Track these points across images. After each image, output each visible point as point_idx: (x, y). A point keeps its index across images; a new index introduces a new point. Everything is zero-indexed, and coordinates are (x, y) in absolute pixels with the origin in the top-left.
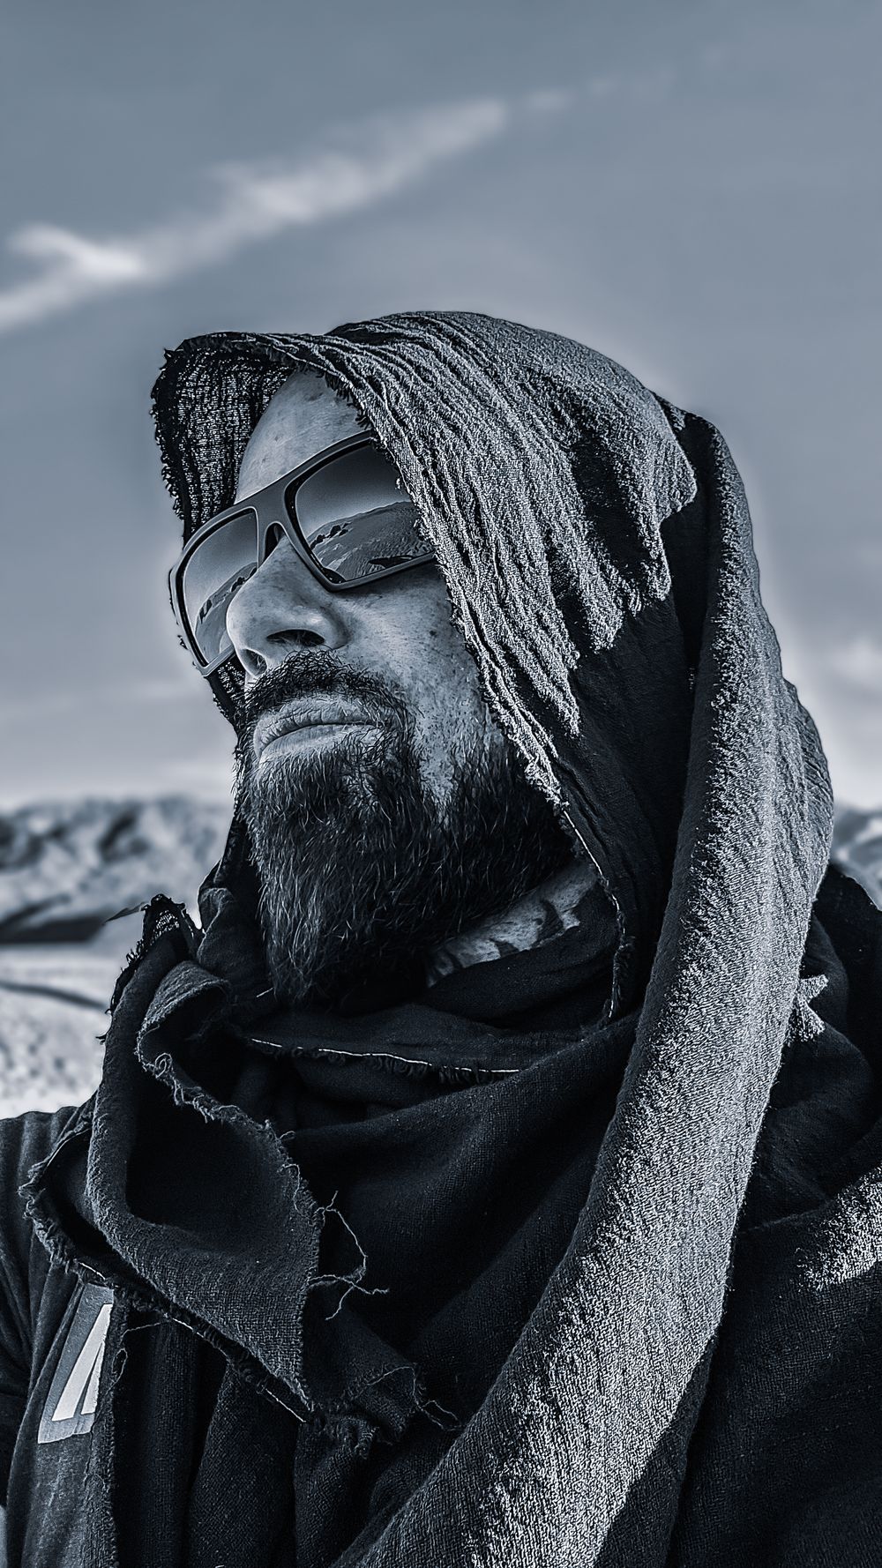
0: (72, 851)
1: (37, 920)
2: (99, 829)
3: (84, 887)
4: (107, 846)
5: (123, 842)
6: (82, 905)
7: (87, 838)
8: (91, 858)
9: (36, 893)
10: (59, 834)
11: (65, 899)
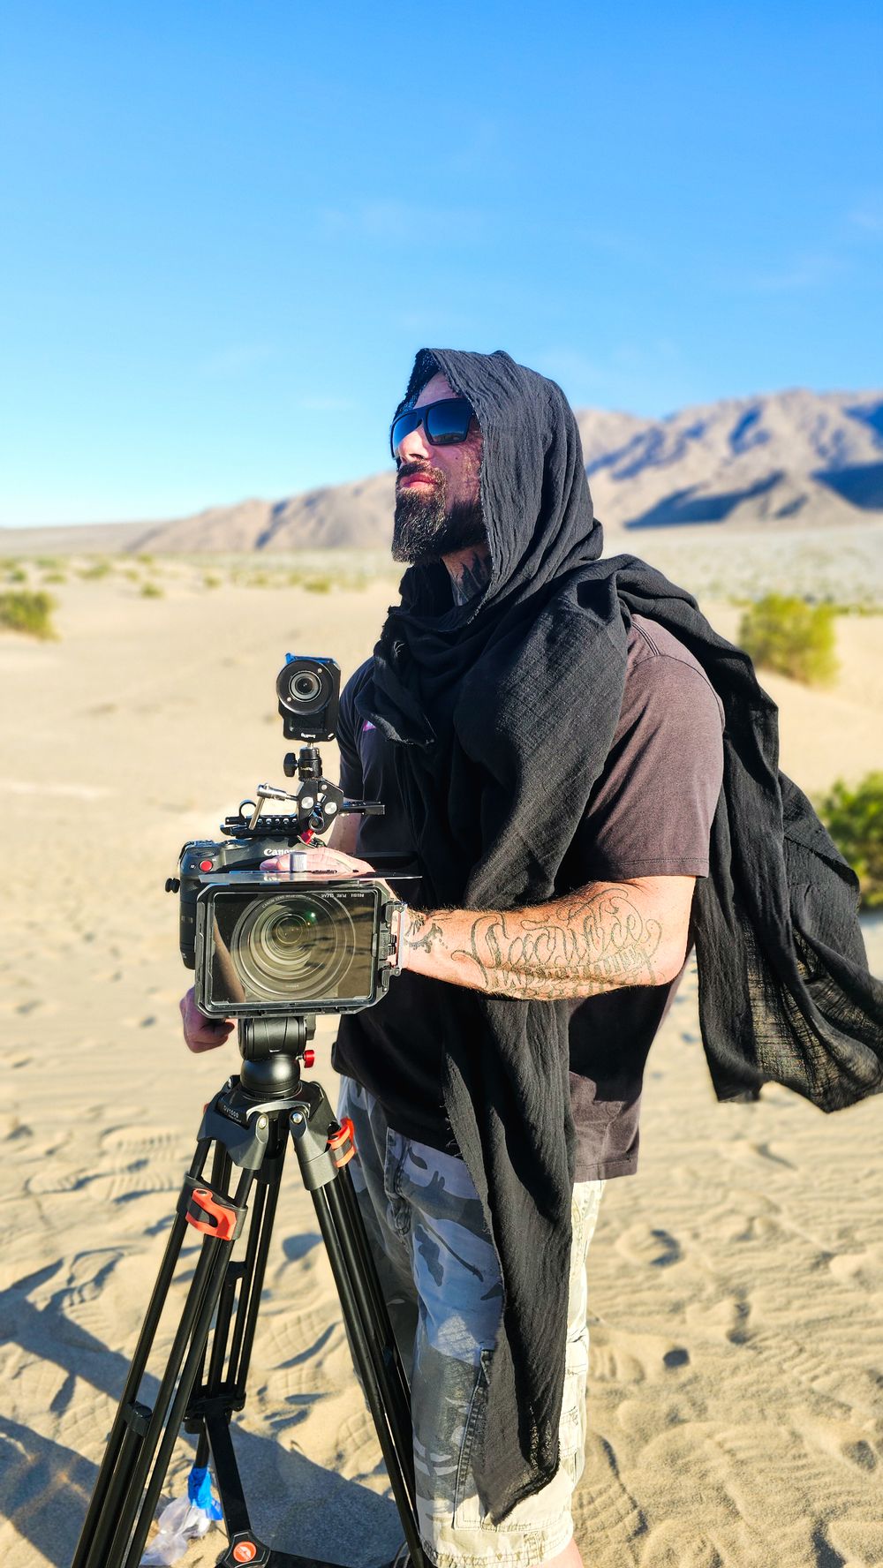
0: (709, 447)
1: (681, 504)
2: (731, 423)
3: (719, 475)
4: (736, 437)
5: (750, 434)
6: (718, 489)
7: (720, 435)
8: (724, 450)
9: (682, 483)
10: (697, 432)
11: (705, 485)
